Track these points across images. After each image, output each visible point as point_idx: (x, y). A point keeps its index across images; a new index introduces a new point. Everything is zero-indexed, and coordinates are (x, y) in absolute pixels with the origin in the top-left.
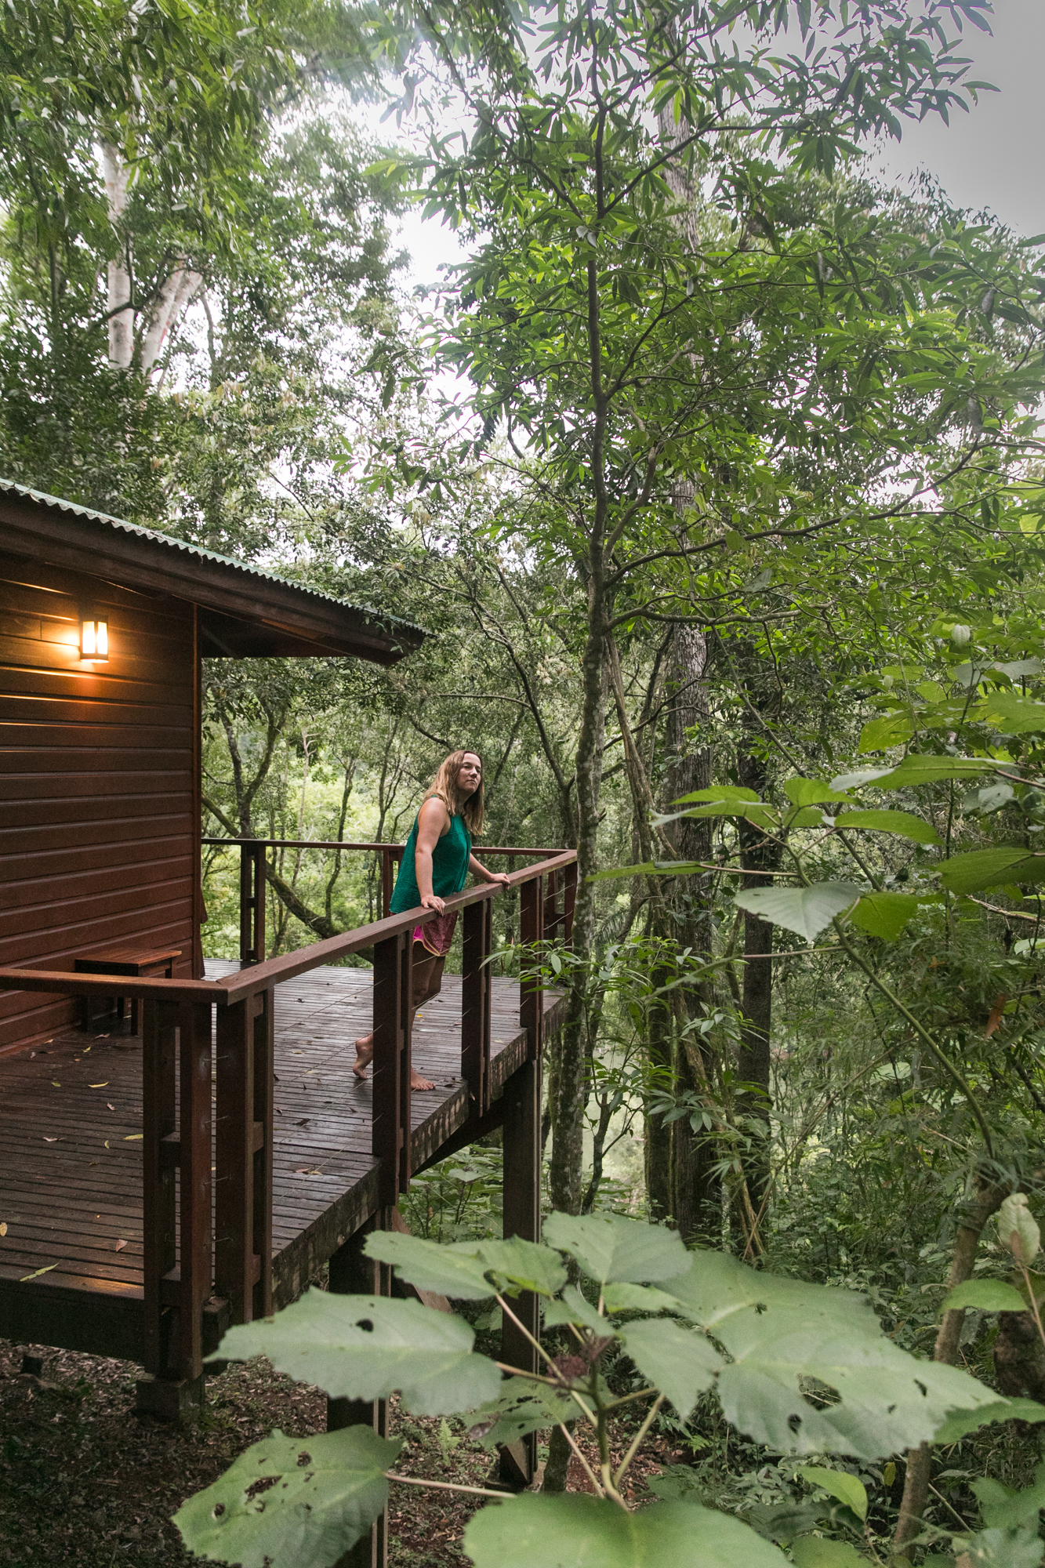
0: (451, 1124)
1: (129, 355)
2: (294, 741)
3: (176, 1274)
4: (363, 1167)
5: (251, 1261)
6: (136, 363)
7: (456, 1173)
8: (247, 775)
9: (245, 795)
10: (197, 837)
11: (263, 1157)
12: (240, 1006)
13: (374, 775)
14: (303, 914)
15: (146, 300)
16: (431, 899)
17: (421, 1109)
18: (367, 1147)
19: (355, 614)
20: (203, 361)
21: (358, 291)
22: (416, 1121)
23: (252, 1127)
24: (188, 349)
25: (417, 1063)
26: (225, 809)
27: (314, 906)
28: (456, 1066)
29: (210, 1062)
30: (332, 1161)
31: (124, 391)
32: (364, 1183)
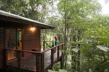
0: (56, 61)
1: (36, 9)
2: (47, 34)
3: (38, 70)
4: (50, 64)
5: (43, 70)
6: (37, 10)
7: (58, 63)
8: (44, 36)
9: (44, 37)
10: (40, 41)
11: (43, 63)
12: (42, 54)
13: (53, 36)
14: (48, 45)
15: (38, 6)
16: (55, 46)
17: (54, 60)
18: (51, 62)
19: (50, 26)
20: (41, 9)
21: (51, 4)
22: (54, 61)
23: (43, 61)
24: (40, 8)
25: (54, 57)
26: (43, 38)
27: (49, 45)
28: (57, 57)
29: (40, 57)
30: (48, 63)
31: (36, 12)
32: (50, 65)
